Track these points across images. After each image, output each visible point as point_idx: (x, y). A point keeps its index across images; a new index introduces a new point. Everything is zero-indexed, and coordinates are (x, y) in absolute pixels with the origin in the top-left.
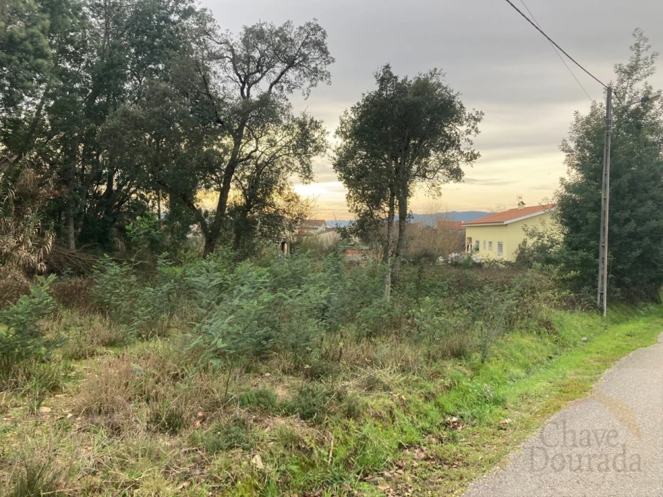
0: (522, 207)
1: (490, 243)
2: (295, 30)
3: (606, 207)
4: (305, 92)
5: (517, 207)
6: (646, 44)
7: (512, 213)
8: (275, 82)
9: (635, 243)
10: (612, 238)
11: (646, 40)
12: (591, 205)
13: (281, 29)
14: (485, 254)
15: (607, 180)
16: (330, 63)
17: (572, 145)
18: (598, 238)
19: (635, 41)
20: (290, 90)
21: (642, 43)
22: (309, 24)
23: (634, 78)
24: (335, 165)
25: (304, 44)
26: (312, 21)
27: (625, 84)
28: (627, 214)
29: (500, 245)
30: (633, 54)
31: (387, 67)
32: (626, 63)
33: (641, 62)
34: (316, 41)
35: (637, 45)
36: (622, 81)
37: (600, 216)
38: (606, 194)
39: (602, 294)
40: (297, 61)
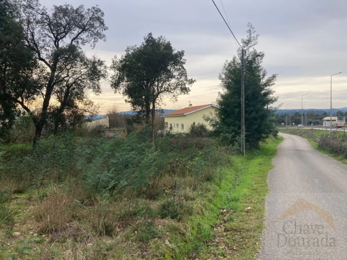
0: (191, 106)
1: (177, 125)
2: (85, 10)
3: (243, 106)
4: (93, 45)
5: (188, 106)
6: (253, 30)
7: (186, 110)
8: (74, 39)
9: (255, 122)
10: (246, 120)
11: (254, 28)
12: (236, 105)
13: (78, 9)
14: (175, 130)
15: (243, 93)
16: (105, 30)
17: (223, 76)
18: (240, 120)
19: (248, 28)
20: (83, 43)
21: (251, 29)
22: (94, 8)
23: (249, 45)
24: (112, 85)
25: (90, 19)
26: (95, 6)
27: (245, 48)
28: (251, 109)
29: (183, 126)
30: (248, 34)
31: (150, 34)
32: (246, 38)
33: (252, 39)
34: (97, 17)
35: (250, 30)
36: (244, 47)
37: (240, 110)
38: (243, 100)
39: (243, 146)
40: (87, 28)
